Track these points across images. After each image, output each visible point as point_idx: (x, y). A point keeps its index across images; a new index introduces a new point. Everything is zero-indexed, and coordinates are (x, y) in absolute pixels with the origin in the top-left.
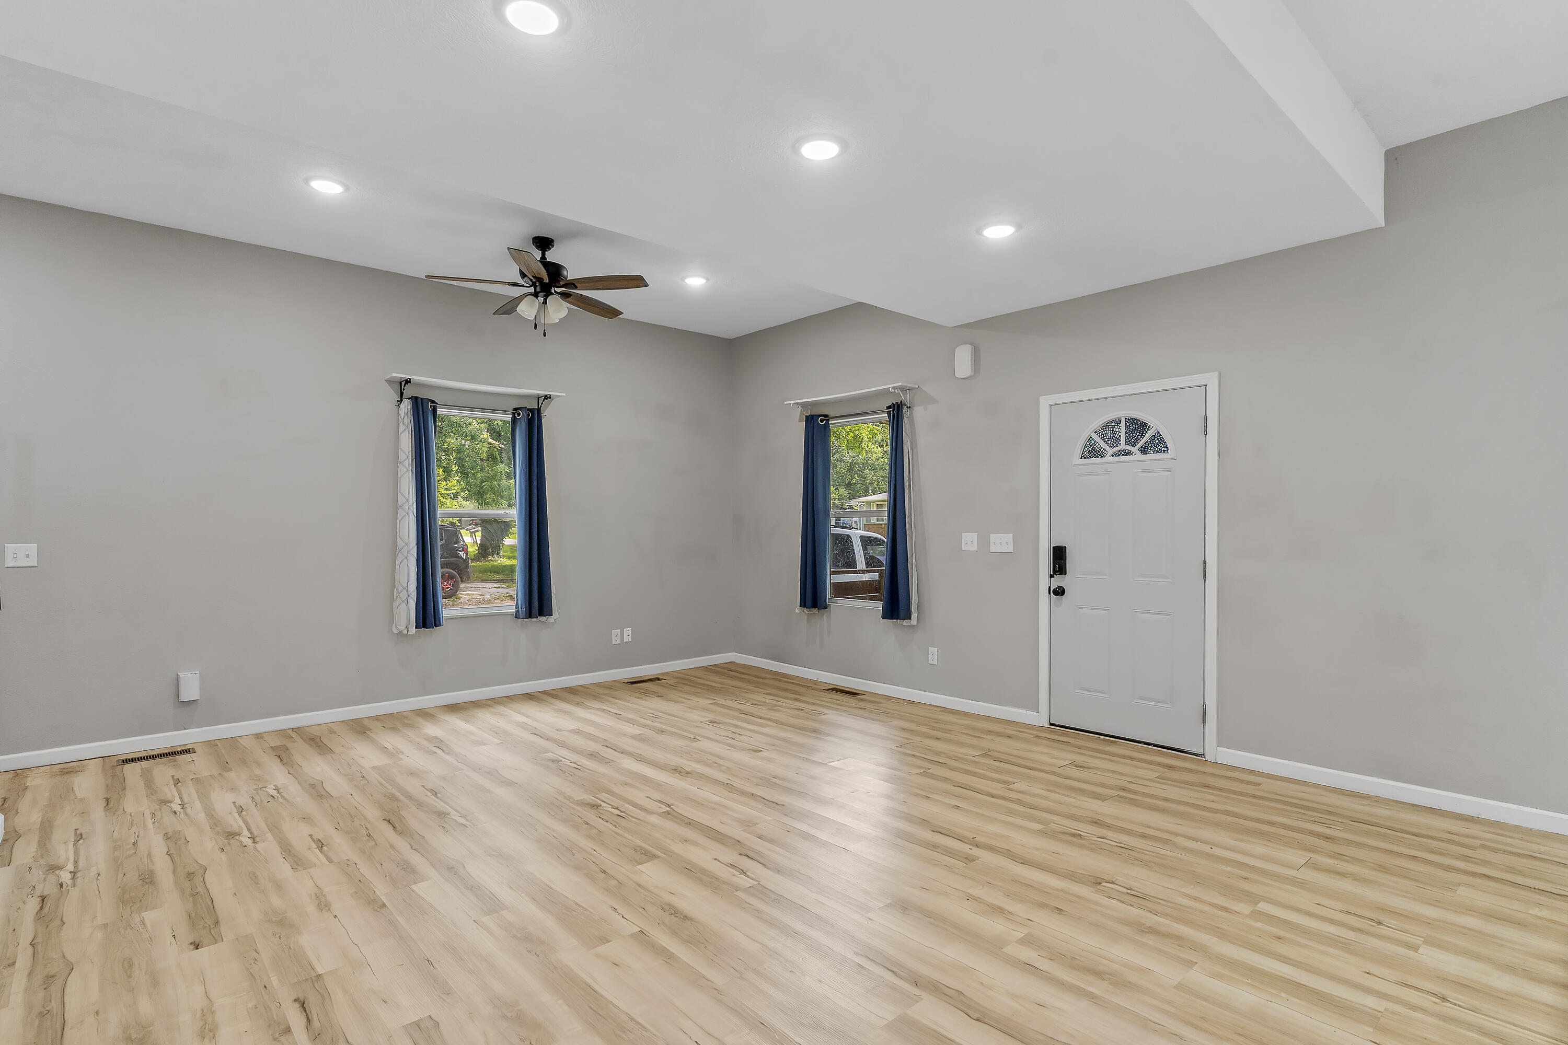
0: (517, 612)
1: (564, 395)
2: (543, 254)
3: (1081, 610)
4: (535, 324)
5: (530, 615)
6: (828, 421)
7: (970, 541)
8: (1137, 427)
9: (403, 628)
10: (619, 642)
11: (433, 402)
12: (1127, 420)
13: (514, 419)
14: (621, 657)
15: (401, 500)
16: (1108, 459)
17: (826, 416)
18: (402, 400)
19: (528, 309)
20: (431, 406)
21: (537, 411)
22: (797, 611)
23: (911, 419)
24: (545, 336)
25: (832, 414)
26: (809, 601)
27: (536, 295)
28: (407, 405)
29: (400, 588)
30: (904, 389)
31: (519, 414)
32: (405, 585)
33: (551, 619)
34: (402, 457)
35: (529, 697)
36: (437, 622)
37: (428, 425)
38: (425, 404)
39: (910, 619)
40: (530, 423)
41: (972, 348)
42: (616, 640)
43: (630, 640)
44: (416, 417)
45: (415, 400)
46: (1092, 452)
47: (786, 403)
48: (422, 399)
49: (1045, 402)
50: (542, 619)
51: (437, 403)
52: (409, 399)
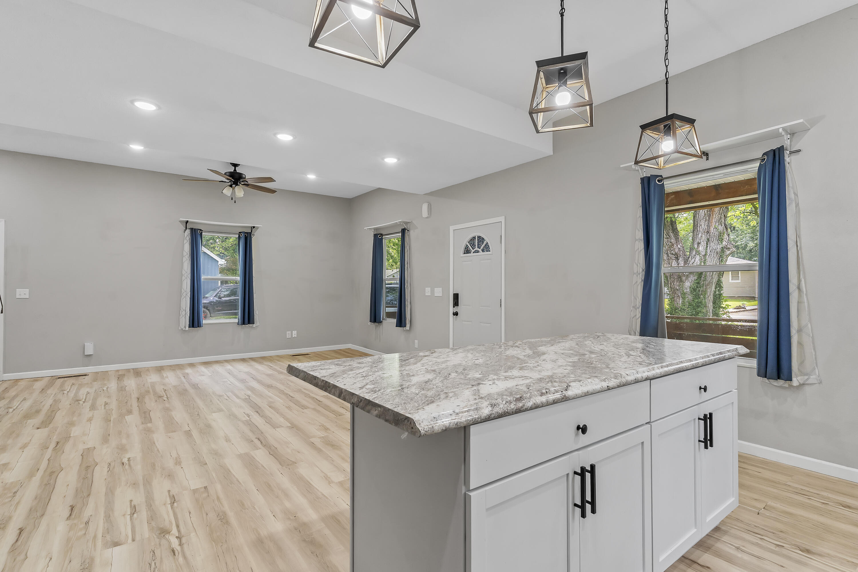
0: (239, 322)
1: (261, 226)
2: (235, 168)
3: (463, 322)
4: (232, 197)
5: (244, 323)
6: (382, 236)
7: (428, 291)
8: (481, 239)
9: (183, 327)
10: (290, 337)
11: (201, 230)
12: (478, 237)
13: (239, 236)
14: (291, 343)
15: (184, 272)
16: (472, 254)
17: (381, 234)
18: (186, 229)
19: (227, 191)
20: (199, 232)
21: (249, 233)
22: (369, 324)
23: (409, 235)
24: (235, 203)
25: (384, 233)
26: (373, 320)
27: (231, 186)
28: (188, 231)
29: (182, 310)
30: (406, 223)
31: (241, 235)
32: (184, 309)
33: (254, 325)
34: (185, 254)
35: (243, 360)
36: (199, 325)
37: (197, 239)
38: (196, 231)
39: (406, 327)
40: (246, 238)
41: (428, 204)
42: (288, 336)
43: (296, 336)
44: (192, 236)
45: (192, 229)
46: (467, 251)
47: (365, 228)
48: (195, 229)
49: (452, 228)
50: (251, 325)
51: (203, 231)
52: (189, 229)
